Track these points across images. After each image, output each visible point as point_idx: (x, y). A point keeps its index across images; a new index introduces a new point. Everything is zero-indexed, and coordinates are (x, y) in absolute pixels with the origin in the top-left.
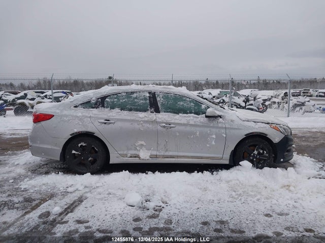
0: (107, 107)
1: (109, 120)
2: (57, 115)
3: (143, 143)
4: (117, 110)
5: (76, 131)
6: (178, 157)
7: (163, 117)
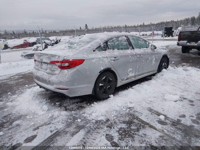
0: (111, 49)
1: (116, 58)
2: (86, 59)
3: (131, 69)
4: (116, 50)
5: (102, 69)
6: (143, 74)
7: (137, 51)
